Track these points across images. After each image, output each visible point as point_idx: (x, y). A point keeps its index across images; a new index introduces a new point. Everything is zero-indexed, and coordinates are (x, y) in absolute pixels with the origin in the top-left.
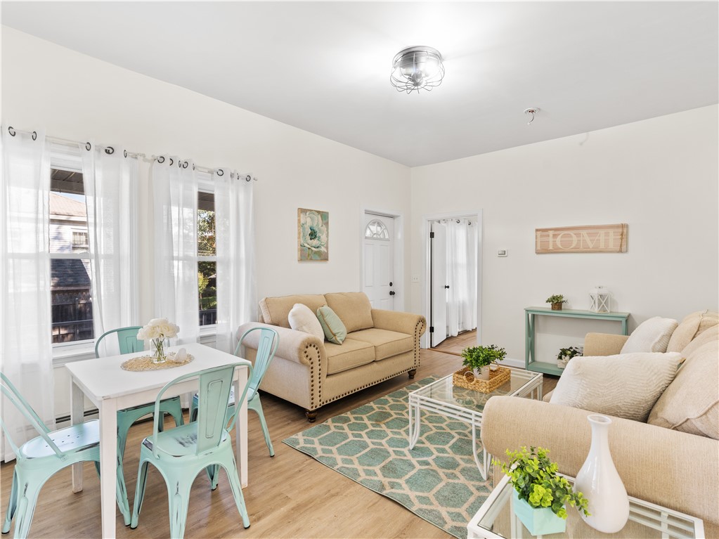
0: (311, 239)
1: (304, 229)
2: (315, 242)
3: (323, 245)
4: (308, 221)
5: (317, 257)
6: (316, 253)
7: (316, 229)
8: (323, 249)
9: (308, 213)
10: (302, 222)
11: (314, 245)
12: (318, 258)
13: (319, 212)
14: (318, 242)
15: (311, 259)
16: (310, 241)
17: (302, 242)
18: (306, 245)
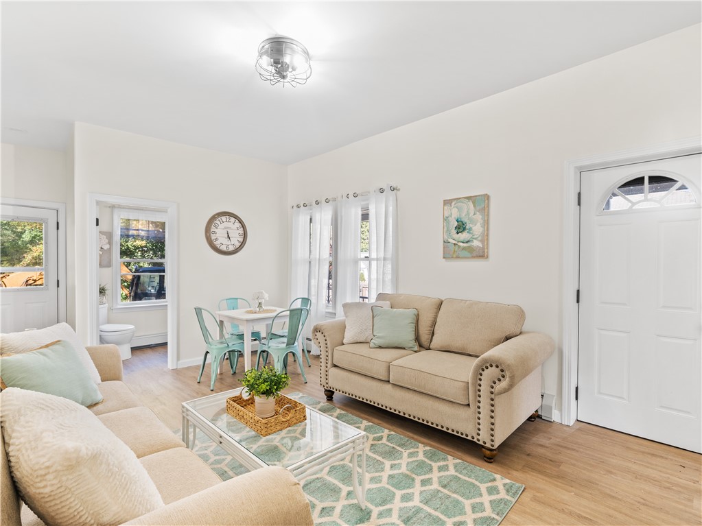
0: (458, 233)
1: (448, 222)
2: (464, 236)
3: (476, 239)
4: (455, 213)
5: (466, 253)
6: (464, 249)
7: (465, 220)
8: (476, 243)
9: (453, 203)
10: (446, 215)
11: (462, 239)
12: (469, 255)
13: (469, 198)
14: (468, 235)
15: (458, 257)
16: (456, 236)
17: (446, 237)
18: (451, 240)
